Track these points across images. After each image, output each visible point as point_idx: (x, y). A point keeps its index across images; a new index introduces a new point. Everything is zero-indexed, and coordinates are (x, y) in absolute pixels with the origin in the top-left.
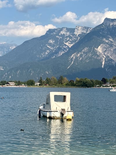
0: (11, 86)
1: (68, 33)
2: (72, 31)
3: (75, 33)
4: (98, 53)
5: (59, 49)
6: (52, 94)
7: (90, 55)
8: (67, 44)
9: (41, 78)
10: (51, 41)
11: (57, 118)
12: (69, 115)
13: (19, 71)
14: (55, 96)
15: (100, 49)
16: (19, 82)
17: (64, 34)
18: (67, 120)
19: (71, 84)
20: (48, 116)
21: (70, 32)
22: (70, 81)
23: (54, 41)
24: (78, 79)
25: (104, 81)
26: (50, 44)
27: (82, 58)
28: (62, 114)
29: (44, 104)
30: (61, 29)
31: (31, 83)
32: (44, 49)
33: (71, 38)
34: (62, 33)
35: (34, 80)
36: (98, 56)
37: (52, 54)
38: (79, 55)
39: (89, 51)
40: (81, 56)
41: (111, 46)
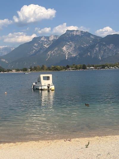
0: (13, 72)
1: (46, 40)
3: (50, 39)
4: (63, 51)
5: (41, 49)
7: (59, 52)
8: (45, 46)
9: (31, 67)
10: (36, 45)
11: (46, 90)
12: (53, 87)
13: (17, 63)
14: (44, 77)
15: (64, 48)
16: (18, 69)
17: (43, 40)
18: (52, 90)
20: (40, 89)
21: (47, 39)
22: (48, 68)
23: (37, 45)
24: (53, 66)
25: (68, 67)
26: (35, 46)
27: (55, 54)
28: (48, 87)
29: (36, 82)
30: (41, 37)
31: (25, 70)
32: (31, 49)
33: (47, 42)
34: (42, 39)
35: (27, 68)
36: (64, 52)
37: (37, 52)
38: (52, 52)
39: (58, 50)
40: (54, 53)
41: (71, 46)
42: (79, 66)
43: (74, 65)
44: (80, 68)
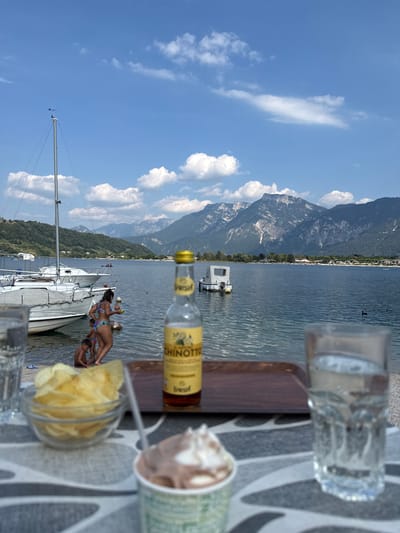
0: (169, 260)
1: (226, 209)
2: (230, 206)
3: (234, 208)
4: (256, 229)
5: (217, 224)
6: (213, 268)
7: (248, 230)
8: (225, 219)
10: (209, 216)
11: (219, 291)
14: (215, 270)
15: (258, 225)
17: (222, 210)
18: (228, 293)
19: (229, 259)
20: (207, 289)
21: (228, 207)
22: (228, 257)
23: (212, 216)
24: (236, 254)
25: (262, 257)
26: (208, 219)
27: (241, 234)
28: (222, 288)
29: (204, 277)
30: (220, 205)
32: (202, 224)
33: (229, 213)
34: (221, 208)
36: (256, 232)
37: (210, 229)
38: (236, 230)
40: (239, 231)
41: (270, 221)
42: (281, 256)
43: (272, 254)
44: (283, 261)
